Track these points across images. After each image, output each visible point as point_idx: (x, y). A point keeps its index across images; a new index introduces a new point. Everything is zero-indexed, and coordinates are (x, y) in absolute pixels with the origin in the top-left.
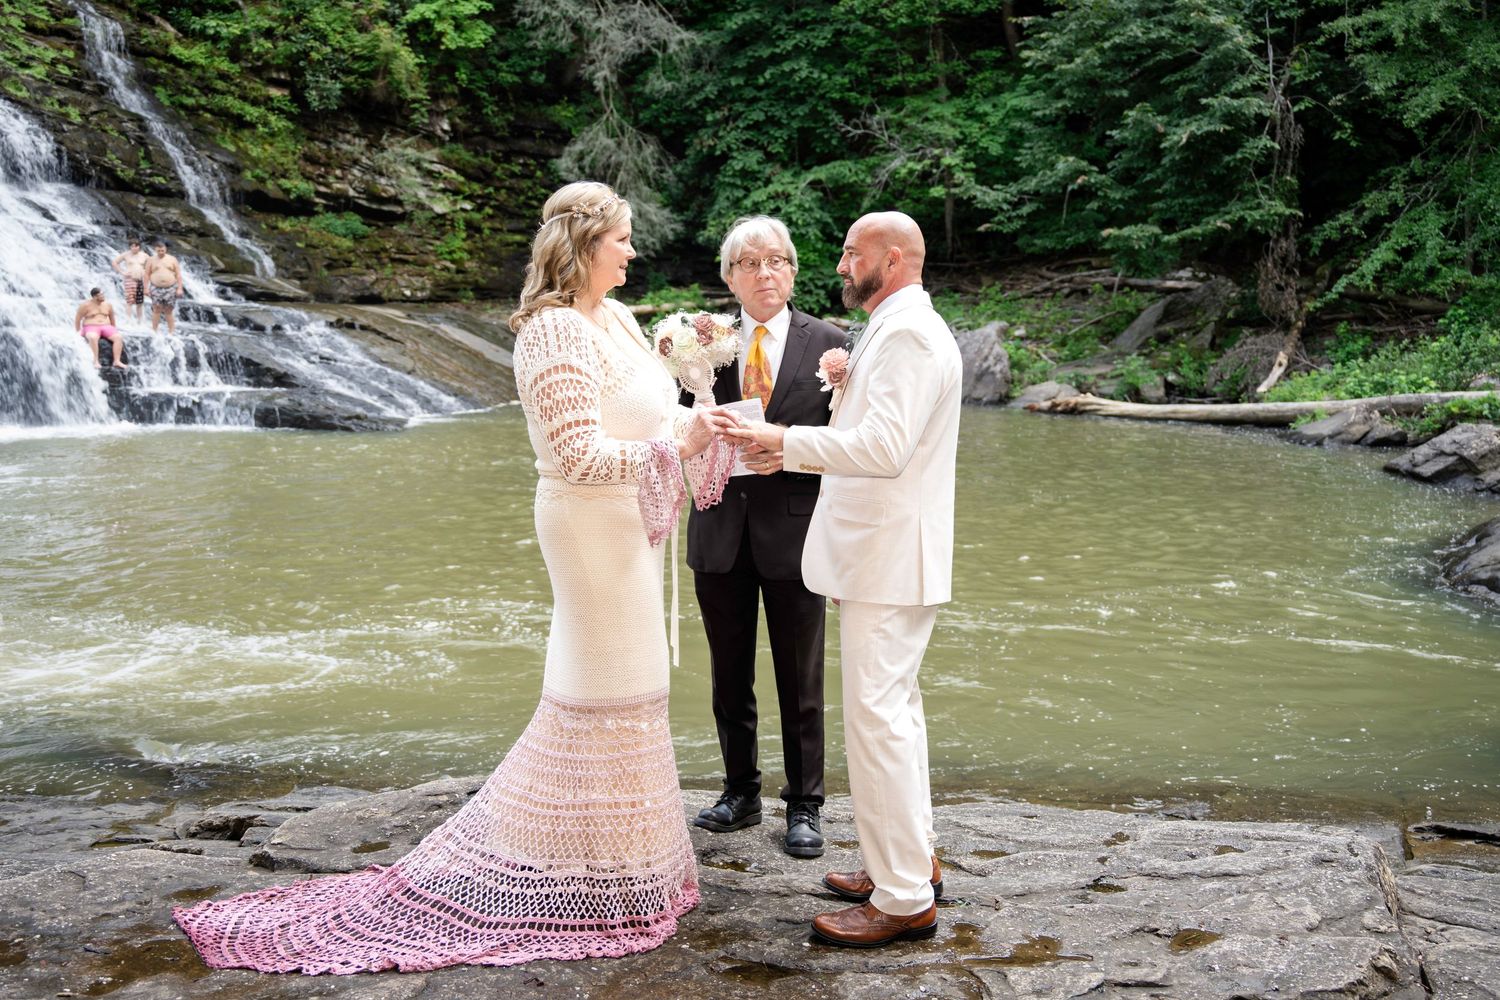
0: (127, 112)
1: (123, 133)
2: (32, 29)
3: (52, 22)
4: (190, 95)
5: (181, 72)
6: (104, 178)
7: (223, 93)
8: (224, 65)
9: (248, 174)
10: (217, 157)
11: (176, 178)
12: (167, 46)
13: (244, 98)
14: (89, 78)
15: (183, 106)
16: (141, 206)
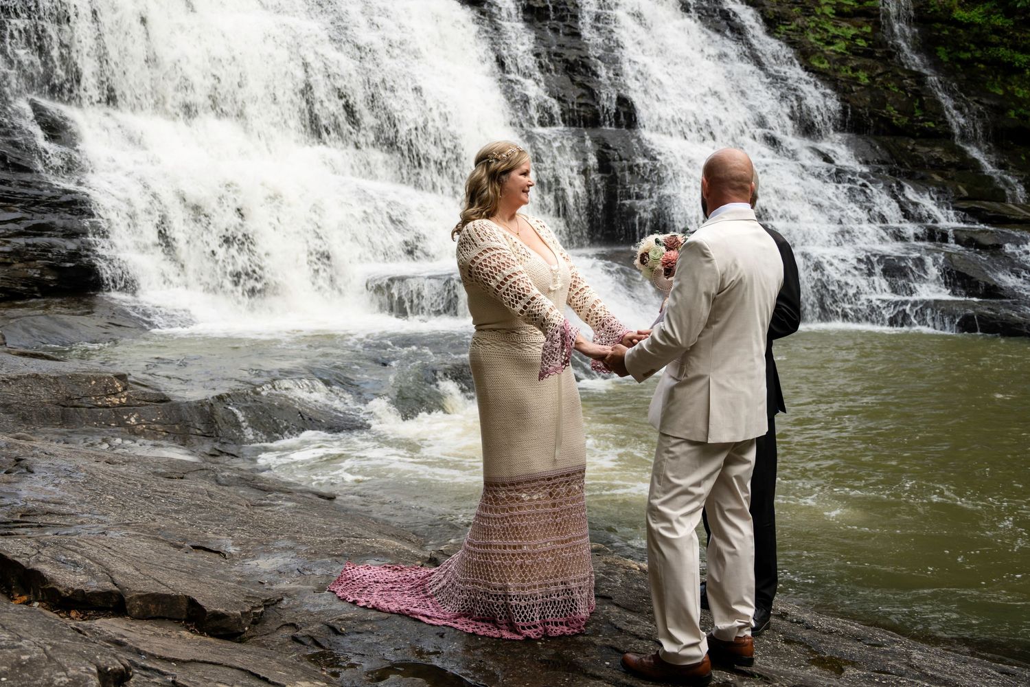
0: (910, 71)
1: (902, 88)
2: (841, 14)
3: (856, 5)
4: (967, 50)
5: (961, 31)
6: (882, 125)
7: (996, 45)
8: (998, 21)
9: (1012, 114)
10: (985, 101)
11: (945, 122)
12: (951, 11)
13: (1015, 47)
14: (881, 47)
15: (960, 61)
16: (909, 147)
